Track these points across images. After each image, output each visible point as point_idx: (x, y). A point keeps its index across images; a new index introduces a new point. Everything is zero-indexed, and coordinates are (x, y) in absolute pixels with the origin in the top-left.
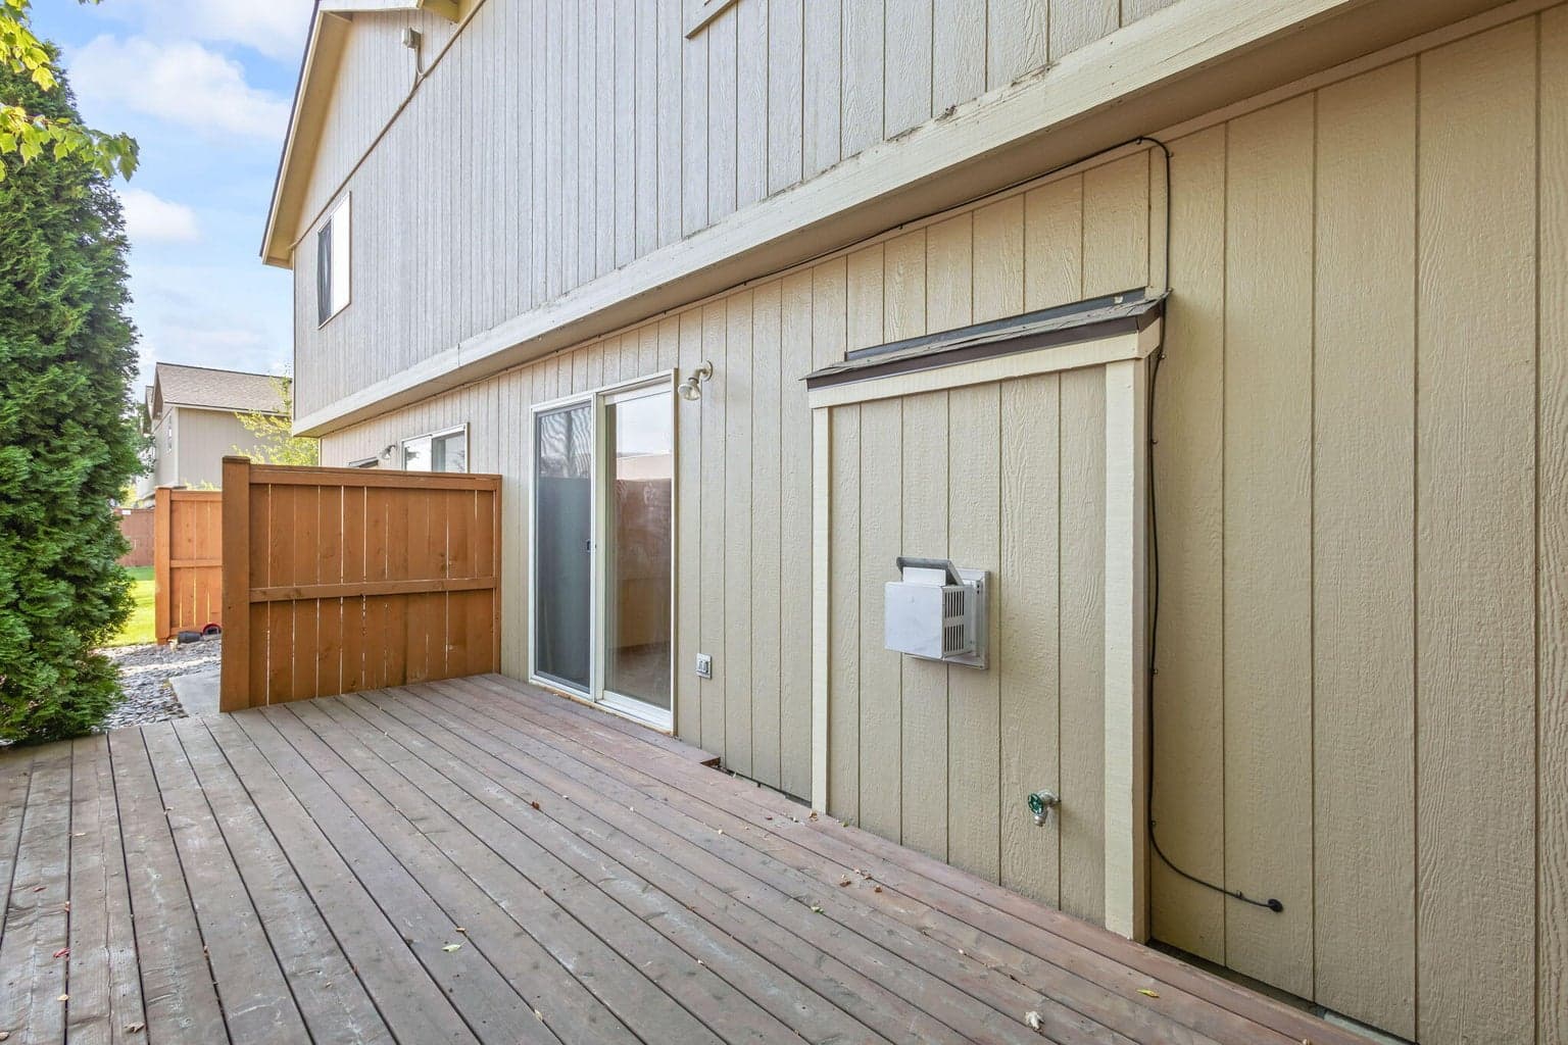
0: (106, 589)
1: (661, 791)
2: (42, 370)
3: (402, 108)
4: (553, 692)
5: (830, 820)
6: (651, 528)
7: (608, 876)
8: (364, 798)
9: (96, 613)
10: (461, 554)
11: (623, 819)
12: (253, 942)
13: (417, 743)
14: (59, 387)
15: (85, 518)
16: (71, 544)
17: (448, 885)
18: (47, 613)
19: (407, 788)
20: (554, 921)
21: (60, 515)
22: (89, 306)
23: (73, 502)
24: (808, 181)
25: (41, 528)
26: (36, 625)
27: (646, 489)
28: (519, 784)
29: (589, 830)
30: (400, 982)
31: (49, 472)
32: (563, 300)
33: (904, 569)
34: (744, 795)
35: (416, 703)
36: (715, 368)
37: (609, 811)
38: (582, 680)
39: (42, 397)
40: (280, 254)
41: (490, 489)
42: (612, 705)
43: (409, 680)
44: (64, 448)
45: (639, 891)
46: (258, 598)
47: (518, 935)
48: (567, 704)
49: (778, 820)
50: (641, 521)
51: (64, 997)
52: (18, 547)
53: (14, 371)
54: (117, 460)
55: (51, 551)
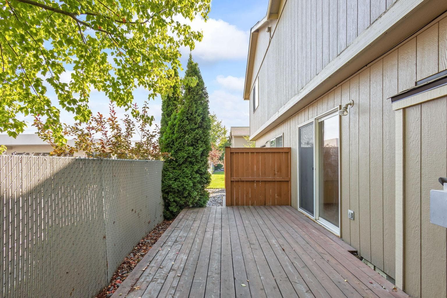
0: (205, 176)
1: (327, 257)
2: (195, 131)
3: (267, 50)
4: (304, 214)
5: (404, 294)
6: (333, 163)
7: (296, 281)
8: (243, 234)
9: (204, 181)
10: (280, 170)
11: (310, 263)
12: (206, 264)
13: (261, 222)
14: (197, 134)
15: (202, 161)
16: (199, 166)
17: (251, 266)
18: (195, 181)
19: (253, 234)
20: (273, 289)
21: (198, 160)
22: (202, 116)
23: (199, 157)
24: (388, 10)
25: (195, 163)
26: (194, 183)
27: (331, 149)
28: (281, 241)
29: (297, 263)
30: (228, 289)
31: (196, 152)
32: (302, 90)
33: (444, 184)
34: (363, 269)
35: (266, 211)
36: (354, 102)
37: (305, 258)
38: (312, 212)
39: (194, 136)
40: (247, 97)
41: (288, 152)
42: (321, 222)
43: (266, 205)
44: (198, 146)
45: (305, 291)
46: (232, 180)
47: (262, 289)
48: (307, 219)
49: (375, 285)
50: (330, 161)
51: (173, 263)
52: (191, 167)
53: (190, 131)
54: (207, 148)
55: (196, 168)
